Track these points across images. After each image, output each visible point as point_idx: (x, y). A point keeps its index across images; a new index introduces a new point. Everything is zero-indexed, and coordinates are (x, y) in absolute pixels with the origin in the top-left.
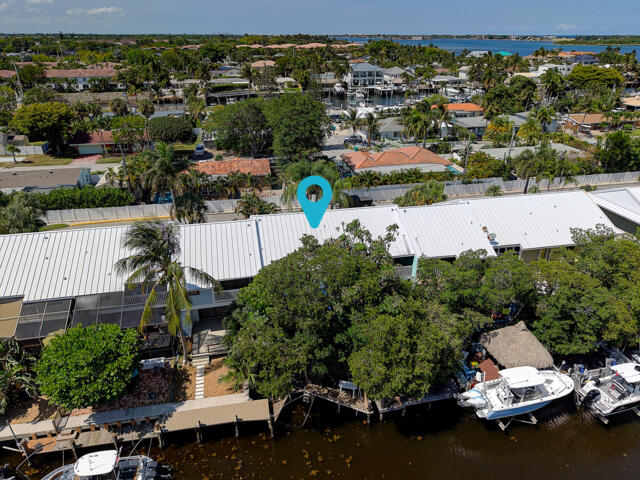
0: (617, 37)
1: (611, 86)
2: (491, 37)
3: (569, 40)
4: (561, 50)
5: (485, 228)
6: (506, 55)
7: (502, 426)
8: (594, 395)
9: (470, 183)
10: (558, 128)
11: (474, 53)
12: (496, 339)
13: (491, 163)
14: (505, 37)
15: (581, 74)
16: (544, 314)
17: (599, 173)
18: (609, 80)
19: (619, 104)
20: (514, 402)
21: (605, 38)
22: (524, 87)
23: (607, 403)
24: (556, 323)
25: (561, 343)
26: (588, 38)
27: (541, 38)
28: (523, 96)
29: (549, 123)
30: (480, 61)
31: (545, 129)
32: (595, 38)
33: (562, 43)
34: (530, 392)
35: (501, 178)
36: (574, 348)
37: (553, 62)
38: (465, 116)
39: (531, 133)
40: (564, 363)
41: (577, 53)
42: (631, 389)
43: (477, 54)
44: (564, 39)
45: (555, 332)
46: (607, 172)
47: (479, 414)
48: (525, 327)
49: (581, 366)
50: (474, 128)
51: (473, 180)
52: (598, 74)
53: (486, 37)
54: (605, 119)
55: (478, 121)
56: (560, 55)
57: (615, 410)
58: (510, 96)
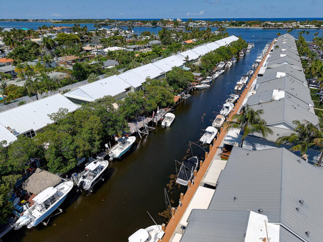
0: (80, 20)
1: (75, 42)
2: (18, 20)
3: (59, 21)
4: (54, 26)
5: (8, 128)
6: (26, 30)
7: (45, 224)
8: (82, 183)
9: (9, 103)
10: (57, 65)
11: (6, 29)
12: (29, 183)
13: (18, 89)
14: (26, 20)
15: (60, 37)
16: (49, 159)
17: (76, 82)
18: (74, 39)
19: (82, 50)
20: (47, 208)
21: (75, 20)
22: (32, 46)
23: (88, 183)
24: (55, 161)
25: (62, 168)
26: (68, 20)
27: (45, 20)
28: (33, 50)
29: (51, 63)
30: (9, 34)
31: (50, 66)
32: (71, 20)
33: (56, 22)
34: (53, 199)
35: (28, 96)
36: (68, 168)
37: (51, 32)
38: (4, 66)
39: (40, 69)
40: (67, 176)
41: (62, 27)
42: (96, 172)
43: (8, 30)
44: (57, 21)
45: (57, 165)
46: (79, 81)
47: (29, 227)
48: (40, 170)
49: (75, 173)
50: (10, 72)
51: (11, 101)
52: (68, 37)
53: (15, 20)
54: (76, 57)
55: (10, 68)
56: (54, 29)
57: (92, 184)
58: (27, 51)
